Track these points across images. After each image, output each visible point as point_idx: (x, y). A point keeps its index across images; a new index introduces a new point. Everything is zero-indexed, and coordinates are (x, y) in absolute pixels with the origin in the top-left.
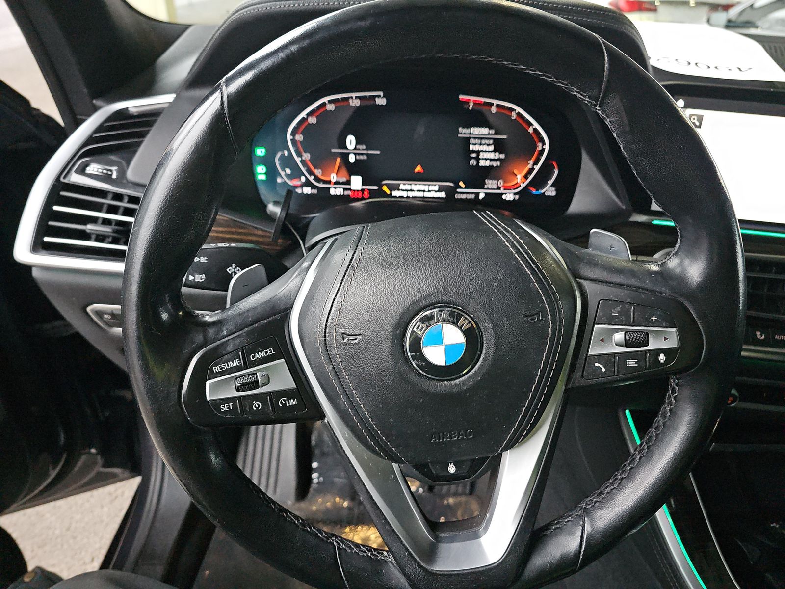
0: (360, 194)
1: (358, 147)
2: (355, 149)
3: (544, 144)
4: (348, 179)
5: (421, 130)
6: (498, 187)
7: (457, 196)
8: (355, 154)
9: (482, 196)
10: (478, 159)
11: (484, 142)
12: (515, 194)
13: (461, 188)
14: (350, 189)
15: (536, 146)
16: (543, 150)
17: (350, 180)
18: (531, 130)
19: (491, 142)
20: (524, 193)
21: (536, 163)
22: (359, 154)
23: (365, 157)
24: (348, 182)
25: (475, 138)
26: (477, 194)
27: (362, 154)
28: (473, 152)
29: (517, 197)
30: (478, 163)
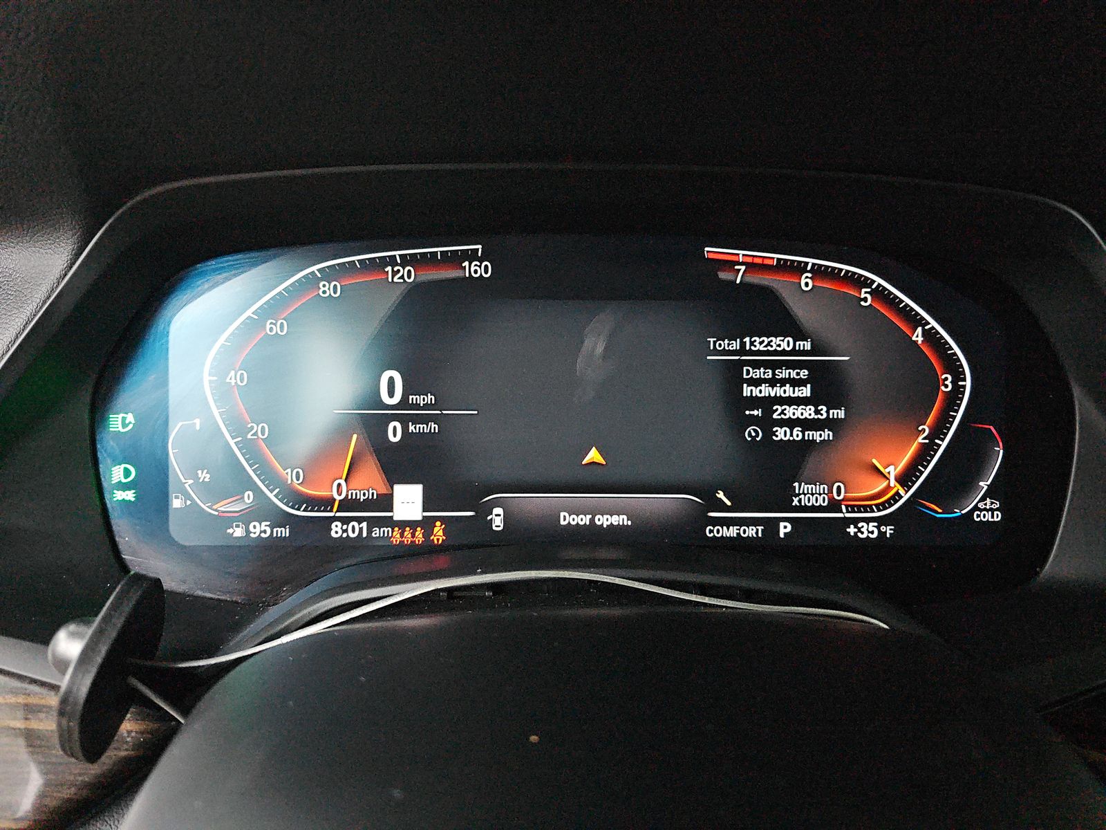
0: (419, 533)
1: (413, 398)
2: (404, 404)
3: (958, 375)
4: (383, 490)
5: (595, 344)
6: (832, 500)
7: (712, 532)
8: (404, 420)
9: (784, 529)
10: (768, 424)
11: (783, 374)
12: (881, 521)
13: (722, 507)
14: (390, 522)
15: (936, 384)
16: (958, 391)
17: (392, 495)
18: (918, 336)
19: (804, 373)
20: (907, 517)
21: (938, 431)
22: (417, 420)
23: (434, 427)
24: (386, 502)
25: (756, 365)
26: (772, 525)
27: (425, 420)
28: (754, 402)
29: (889, 530)
30: (769, 433)
